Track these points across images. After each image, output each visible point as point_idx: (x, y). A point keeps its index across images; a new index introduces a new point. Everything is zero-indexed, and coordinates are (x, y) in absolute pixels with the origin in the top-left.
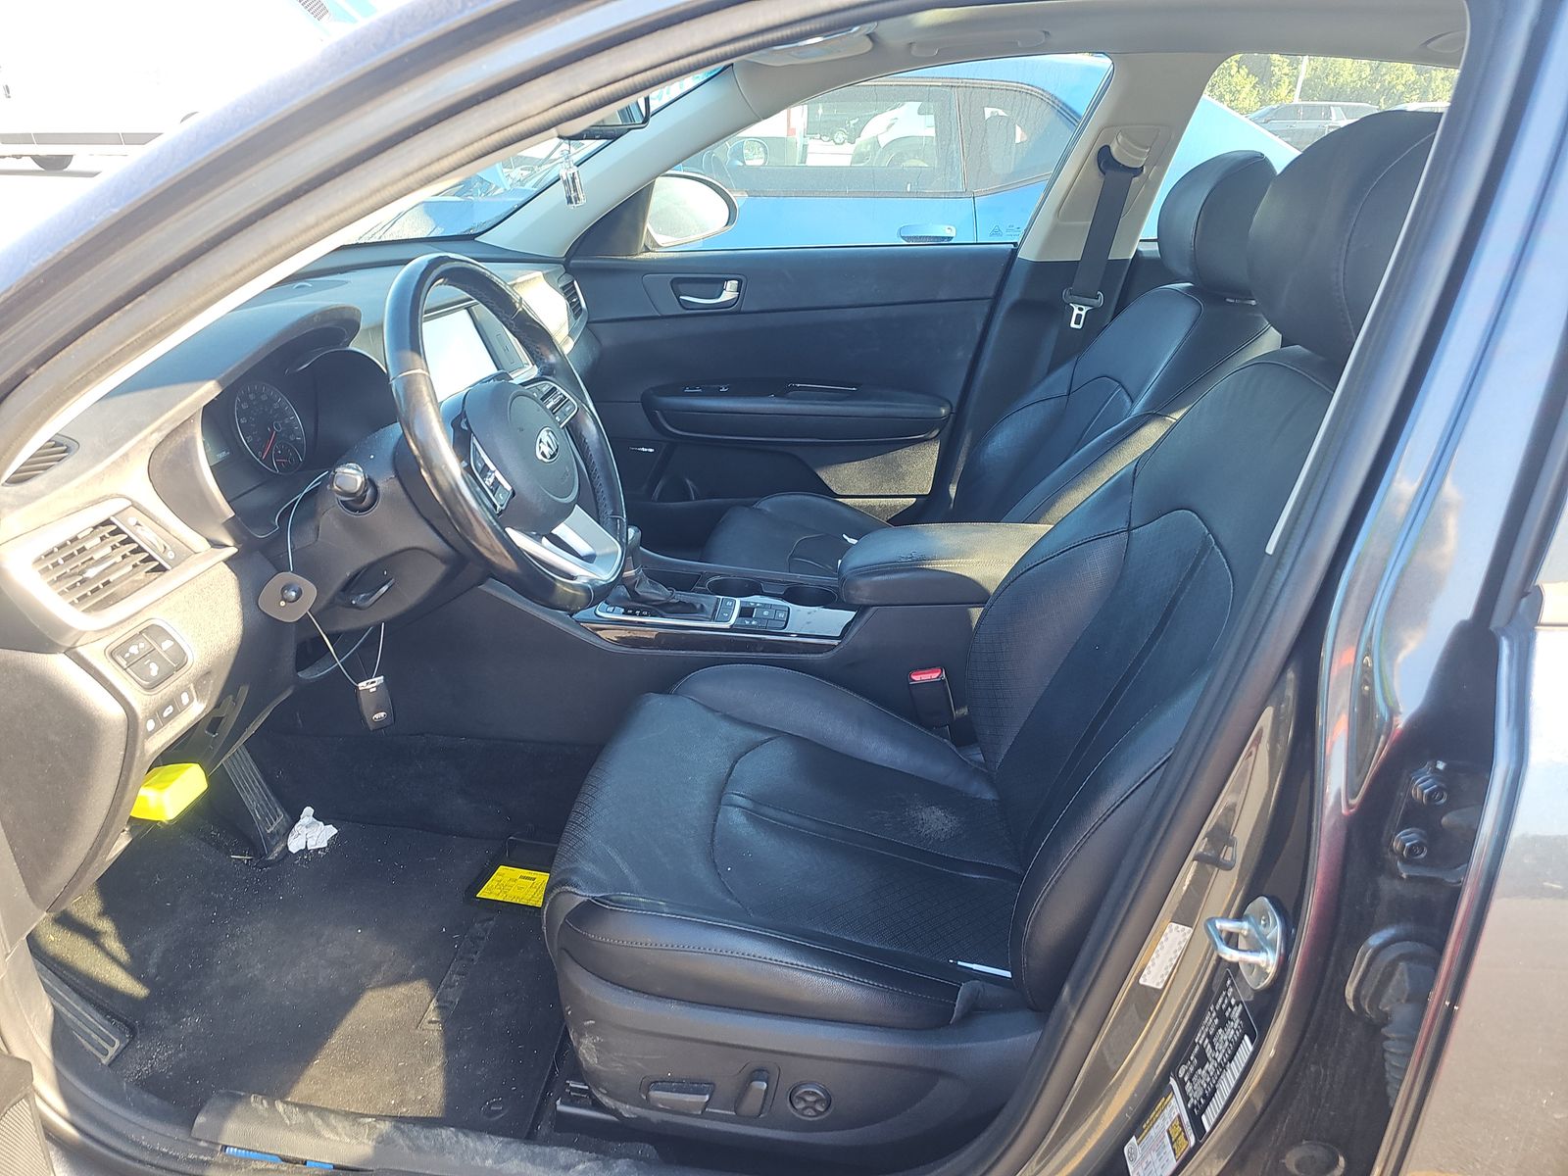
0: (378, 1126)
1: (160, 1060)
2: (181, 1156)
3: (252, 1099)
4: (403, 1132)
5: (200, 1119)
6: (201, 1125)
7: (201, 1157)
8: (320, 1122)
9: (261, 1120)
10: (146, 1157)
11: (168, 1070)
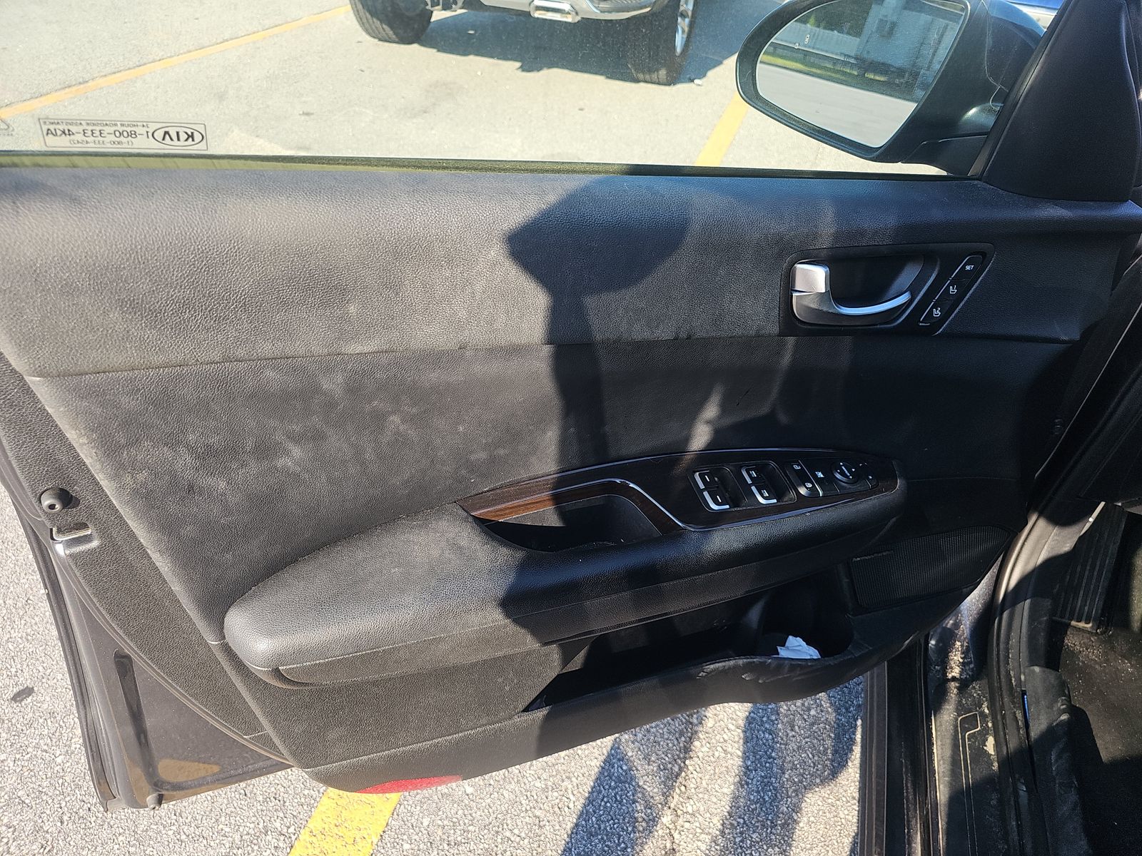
0: (1072, 789)
1: (1088, 655)
2: (1011, 666)
3: (1063, 698)
4: (1074, 809)
5: (1037, 669)
6: (1034, 671)
7: (1013, 679)
8: (1061, 746)
9: (1050, 707)
10: (1002, 646)
11: (1083, 662)
